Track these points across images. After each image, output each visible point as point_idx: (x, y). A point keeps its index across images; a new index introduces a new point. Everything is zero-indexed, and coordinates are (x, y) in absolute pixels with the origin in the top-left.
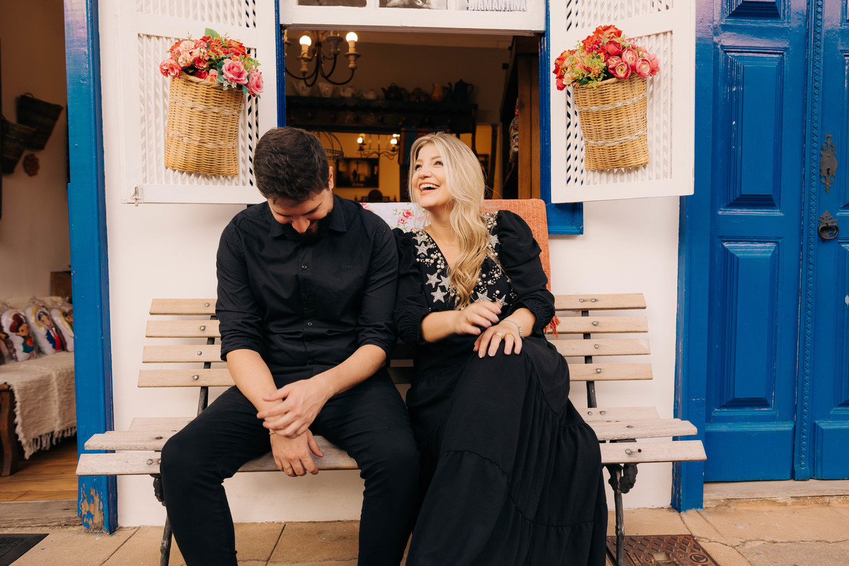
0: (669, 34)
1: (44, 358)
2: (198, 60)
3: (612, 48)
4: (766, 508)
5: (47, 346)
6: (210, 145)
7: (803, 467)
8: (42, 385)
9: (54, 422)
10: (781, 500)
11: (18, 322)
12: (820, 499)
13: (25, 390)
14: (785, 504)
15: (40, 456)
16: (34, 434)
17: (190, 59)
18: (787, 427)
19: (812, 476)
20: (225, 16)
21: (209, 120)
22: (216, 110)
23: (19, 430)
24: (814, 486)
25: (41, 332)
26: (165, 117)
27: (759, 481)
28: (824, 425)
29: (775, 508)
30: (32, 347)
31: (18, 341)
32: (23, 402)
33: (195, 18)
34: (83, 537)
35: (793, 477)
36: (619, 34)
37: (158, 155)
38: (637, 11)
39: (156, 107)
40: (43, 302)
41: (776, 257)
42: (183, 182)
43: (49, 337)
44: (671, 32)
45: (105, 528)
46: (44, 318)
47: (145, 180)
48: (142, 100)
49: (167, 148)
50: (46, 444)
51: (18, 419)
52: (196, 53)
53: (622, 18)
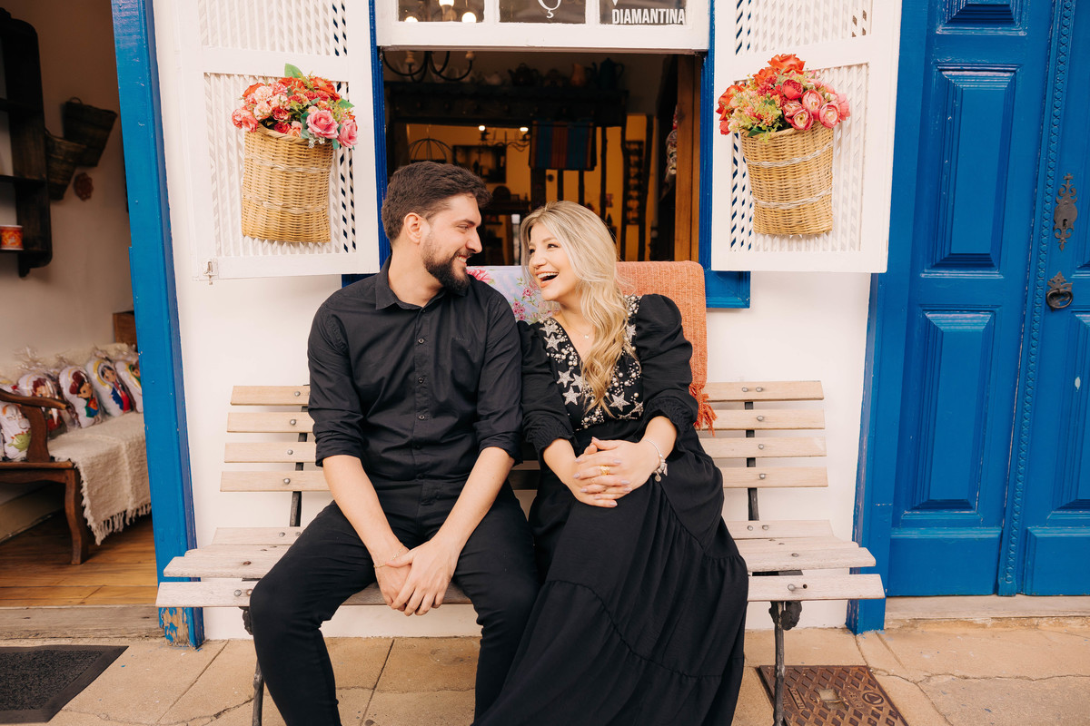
0: (864, 67)
1: (111, 421)
2: (278, 110)
3: (790, 90)
4: (960, 630)
5: (113, 407)
6: (295, 211)
7: (1009, 580)
8: (111, 459)
9: (127, 500)
10: (979, 620)
11: (79, 381)
12: (1027, 621)
13: (92, 467)
14: (984, 626)
15: (113, 539)
16: (104, 515)
17: (267, 111)
18: (993, 533)
19: (1021, 590)
20: (309, 43)
21: (293, 181)
22: (301, 169)
23: (87, 513)
24: (1022, 604)
25: (105, 390)
26: (240, 173)
27: (954, 595)
28: (1038, 532)
29: (971, 631)
30: (96, 409)
31: (80, 404)
32: (91, 481)
33: (273, 48)
34: (167, 650)
35: (996, 591)
36: (799, 67)
37: (233, 218)
38: (825, 33)
39: (230, 162)
40: (106, 352)
41: (990, 328)
42: (265, 252)
43: (116, 398)
44: (867, 64)
45: (191, 643)
46: (108, 373)
47: (219, 252)
48: (212, 154)
49: (245, 212)
50: (118, 526)
51: (86, 501)
52: (275, 103)
53: (806, 42)
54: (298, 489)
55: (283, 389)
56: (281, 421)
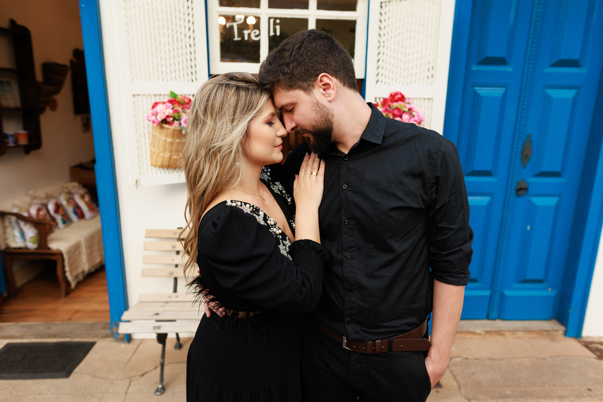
0: (431, 100)
1: (73, 225)
2: (168, 116)
3: (396, 112)
4: (469, 336)
5: (74, 217)
6: (175, 157)
7: (494, 314)
8: (76, 248)
9: (85, 265)
10: (478, 331)
11: (58, 207)
12: (500, 333)
13: (69, 252)
14: (480, 334)
15: (79, 284)
16: (75, 273)
17: (164, 117)
18: (487, 293)
19: (501, 317)
21: (174, 145)
22: (178, 141)
23: (68, 274)
24: (500, 324)
25: (70, 210)
26: (149, 138)
28: (508, 293)
29: (474, 336)
30: (67, 220)
31: (59, 218)
32: (69, 259)
33: (163, 80)
34: (115, 344)
35: (488, 318)
36: (402, 99)
37: (147, 160)
39: (144, 134)
40: (67, 188)
41: (490, 205)
42: (161, 172)
43: (76, 213)
44: (432, 99)
45: (126, 340)
46: (71, 201)
47: (140, 174)
48: (136, 131)
49: (152, 156)
50: (81, 278)
51: (67, 269)
52: (167, 114)
53: (407, 84)
54: (176, 276)
55: (169, 231)
56: (168, 245)
